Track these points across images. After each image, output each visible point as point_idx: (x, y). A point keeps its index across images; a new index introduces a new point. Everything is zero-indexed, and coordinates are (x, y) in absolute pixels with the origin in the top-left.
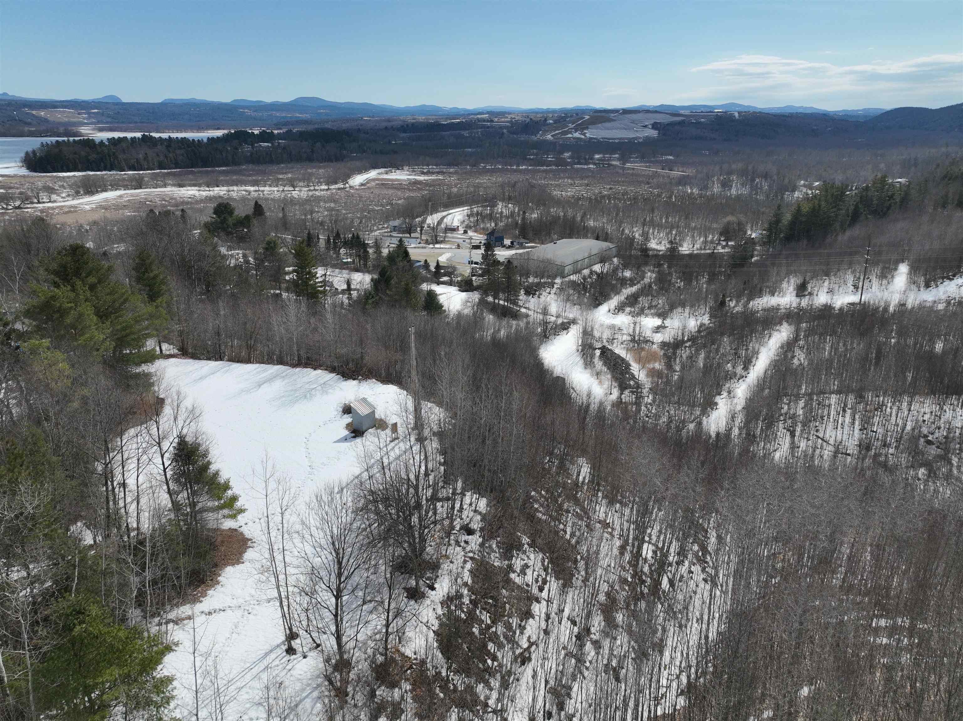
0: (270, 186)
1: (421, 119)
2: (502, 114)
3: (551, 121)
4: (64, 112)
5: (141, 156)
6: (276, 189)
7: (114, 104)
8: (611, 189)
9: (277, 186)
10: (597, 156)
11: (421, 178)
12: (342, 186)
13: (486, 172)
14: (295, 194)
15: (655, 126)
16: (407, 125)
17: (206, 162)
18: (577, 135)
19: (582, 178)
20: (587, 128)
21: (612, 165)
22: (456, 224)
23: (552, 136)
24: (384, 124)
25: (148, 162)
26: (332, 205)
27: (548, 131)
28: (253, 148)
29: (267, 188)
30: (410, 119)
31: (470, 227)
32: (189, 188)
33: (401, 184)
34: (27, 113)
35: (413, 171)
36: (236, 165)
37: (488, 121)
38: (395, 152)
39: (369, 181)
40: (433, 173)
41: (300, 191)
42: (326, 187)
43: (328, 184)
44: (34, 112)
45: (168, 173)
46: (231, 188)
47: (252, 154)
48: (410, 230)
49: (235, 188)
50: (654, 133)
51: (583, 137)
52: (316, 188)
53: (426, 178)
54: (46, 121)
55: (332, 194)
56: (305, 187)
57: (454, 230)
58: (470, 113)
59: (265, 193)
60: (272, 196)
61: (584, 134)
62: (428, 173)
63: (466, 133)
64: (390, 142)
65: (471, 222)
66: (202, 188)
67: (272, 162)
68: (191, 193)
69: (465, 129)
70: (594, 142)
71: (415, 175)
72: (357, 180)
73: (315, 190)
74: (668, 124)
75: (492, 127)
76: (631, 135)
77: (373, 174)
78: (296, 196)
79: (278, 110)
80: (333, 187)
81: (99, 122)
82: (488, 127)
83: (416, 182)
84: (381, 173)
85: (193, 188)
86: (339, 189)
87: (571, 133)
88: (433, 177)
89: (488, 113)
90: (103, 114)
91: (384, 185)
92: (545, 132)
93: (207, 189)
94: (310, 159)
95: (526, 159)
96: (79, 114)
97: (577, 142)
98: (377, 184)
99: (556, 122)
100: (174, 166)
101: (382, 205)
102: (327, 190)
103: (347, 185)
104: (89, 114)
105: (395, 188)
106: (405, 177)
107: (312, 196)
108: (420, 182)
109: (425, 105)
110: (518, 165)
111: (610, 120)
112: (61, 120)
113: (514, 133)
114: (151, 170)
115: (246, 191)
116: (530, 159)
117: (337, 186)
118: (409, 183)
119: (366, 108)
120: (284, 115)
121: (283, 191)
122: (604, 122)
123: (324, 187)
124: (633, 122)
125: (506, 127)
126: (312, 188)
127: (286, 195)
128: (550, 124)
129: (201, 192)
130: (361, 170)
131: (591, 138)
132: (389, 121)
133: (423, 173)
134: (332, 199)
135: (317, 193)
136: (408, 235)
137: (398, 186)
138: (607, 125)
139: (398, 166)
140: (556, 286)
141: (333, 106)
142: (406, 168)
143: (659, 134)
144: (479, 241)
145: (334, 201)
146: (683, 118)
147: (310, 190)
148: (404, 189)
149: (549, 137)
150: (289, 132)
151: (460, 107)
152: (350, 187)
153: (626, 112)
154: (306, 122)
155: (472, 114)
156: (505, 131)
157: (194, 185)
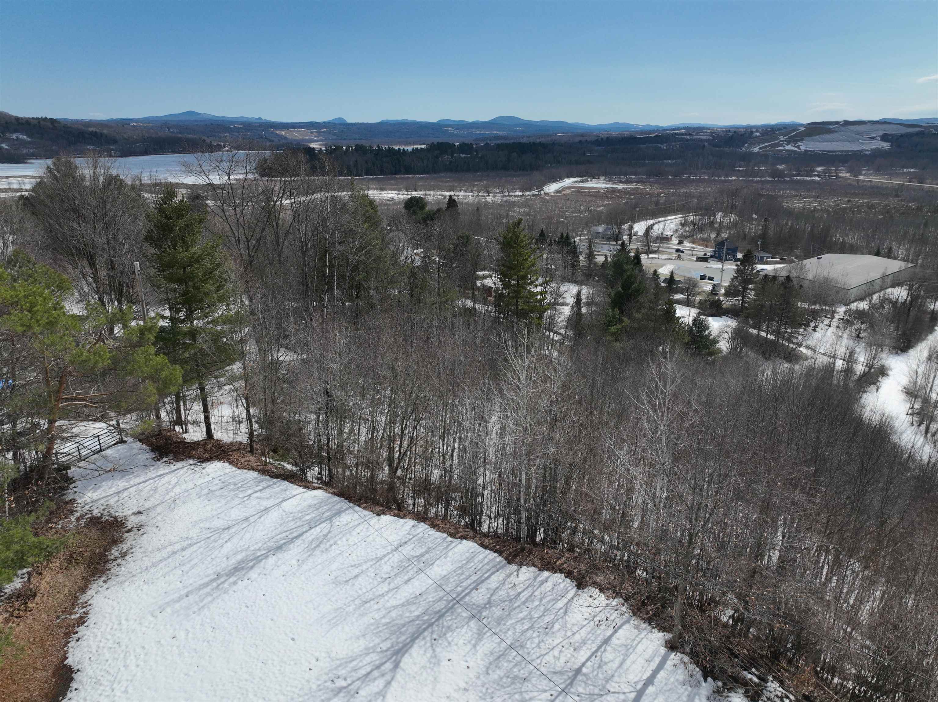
0: (465, 191)
1: (615, 134)
2: (699, 130)
3: (758, 134)
4: (300, 131)
5: (351, 163)
6: (470, 194)
7: (340, 124)
8: (849, 201)
9: (472, 192)
10: (819, 169)
11: (620, 187)
12: (537, 193)
13: (689, 182)
14: (489, 199)
15: (885, 138)
16: (602, 139)
17: (408, 171)
18: (789, 147)
19: (808, 190)
20: (802, 140)
21: (840, 177)
22: (669, 233)
23: (760, 148)
24: (577, 139)
25: (357, 169)
26: (527, 210)
27: (754, 144)
28: (452, 157)
29: (462, 193)
30: (604, 135)
31: (686, 237)
32: (389, 192)
33: (599, 192)
34: (272, 133)
35: (610, 181)
36: (435, 173)
37: (686, 135)
38: (590, 162)
39: (564, 189)
40: (632, 182)
41: (495, 196)
42: (521, 194)
43: (522, 191)
44: (277, 132)
45: (374, 179)
46: (428, 193)
47: (451, 162)
48: (617, 237)
49: (432, 193)
50: (886, 146)
51: (796, 149)
52: (511, 194)
53: (625, 187)
54: (286, 138)
55: (527, 199)
56: (499, 193)
57: (666, 239)
58: (664, 129)
59: (460, 197)
60: (466, 201)
61: (798, 147)
62: (627, 182)
63: (664, 146)
64: (584, 154)
65: (685, 231)
66: (401, 192)
67: (468, 170)
68: (390, 196)
69: (663, 142)
70: (811, 155)
71: (613, 184)
72: (552, 188)
73: (509, 196)
74: (902, 136)
75: (691, 140)
76: (855, 147)
77: (568, 182)
78: (490, 201)
79: (477, 128)
80: (527, 193)
81: (326, 139)
82: (687, 141)
83: (614, 191)
84: (577, 182)
85: (393, 192)
86: (533, 195)
87: (782, 145)
88: (633, 186)
89: (684, 128)
90: (330, 133)
91: (580, 192)
92: (752, 144)
93: (406, 193)
94: (505, 168)
95: (734, 170)
96: (311, 133)
97: (789, 155)
98: (573, 192)
99: (762, 135)
100: (379, 172)
101: (580, 212)
102: (521, 196)
103: (542, 192)
104: (319, 132)
105: (593, 196)
106: (603, 186)
107: (506, 201)
108: (619, 191)
109: (617, 123)
110: (727, 176)
111: (830, 132)
112: (297, 138)
113: (716, 146)
114: (359, 176)
115: (442, 195)
116: (739, 170)
117: (531, 193)
118: (607, 192)
119: (561, 125)
120: (483, 132)
121: (478, 196)
122: (823, 133)
123: (519, 193)
124: (858, 133)
125: (707, 140)
126: (507, 194)
127: (480, 200)
128: (757, 137)
129: (400, 196)
130: (555, 179)
131: (806, 151)
132: (582, 135)
133: (621, 182)
134: (526, 204)
135: (511, 199)
136: (615, 243)
137: (597, 195)
138: (828, 136)
139: (595, 176)
140: (837, 316)
141: (529, 124)
142: (602, 178)
143: (891, 146)
144: (703, 253)
145: (529, 206)
146: (921, 129)
147: (504, 196)
148: (602, 196)
149: (756, 149)
150: (487, 144)
151: (653, 124)
152: (545, 194)
153: (847, 123)
154: (504, 138)
155: (667, 130)
156: (706, 144)
157: (394, 189)
